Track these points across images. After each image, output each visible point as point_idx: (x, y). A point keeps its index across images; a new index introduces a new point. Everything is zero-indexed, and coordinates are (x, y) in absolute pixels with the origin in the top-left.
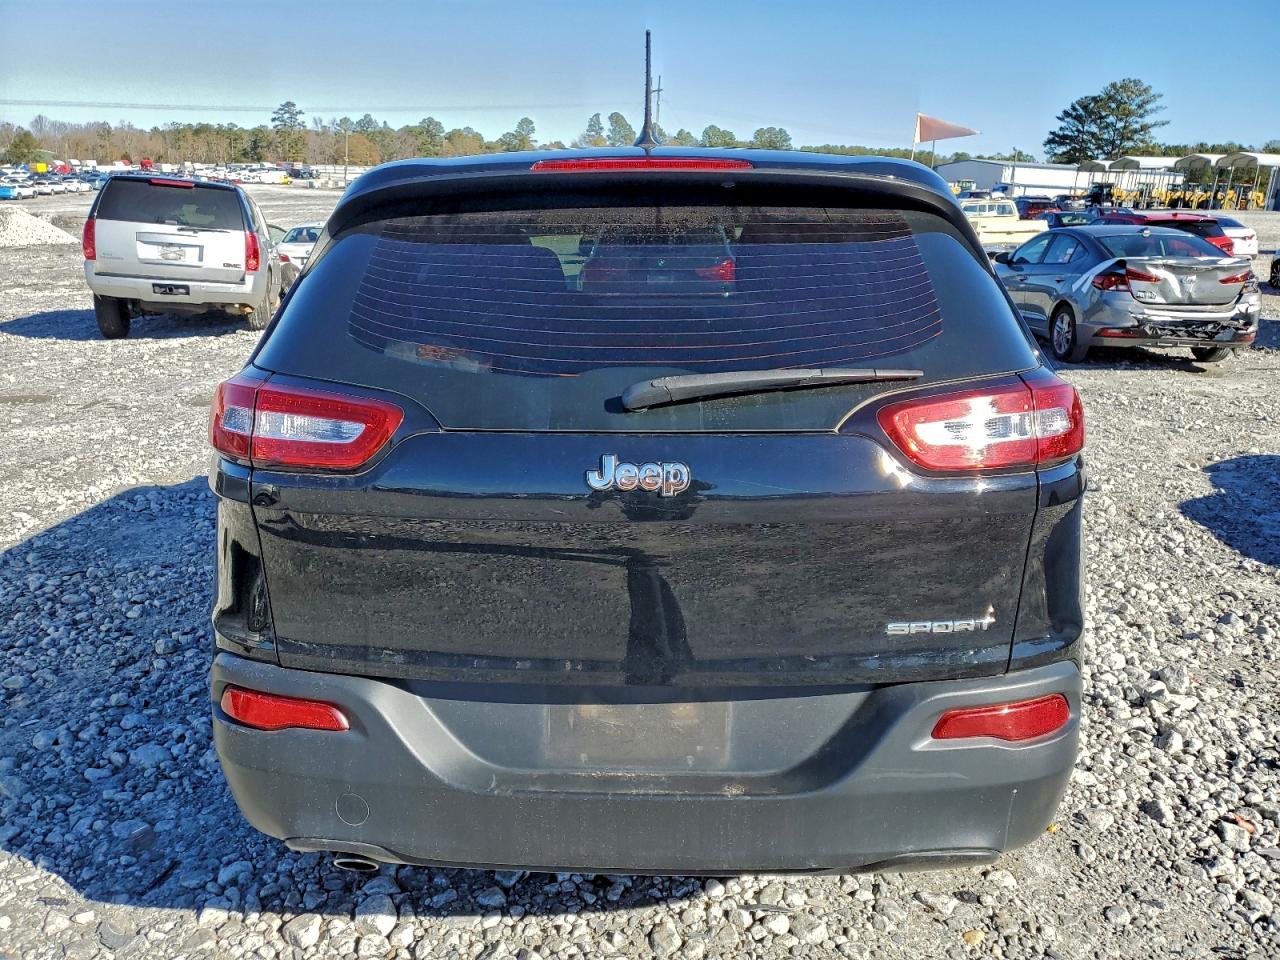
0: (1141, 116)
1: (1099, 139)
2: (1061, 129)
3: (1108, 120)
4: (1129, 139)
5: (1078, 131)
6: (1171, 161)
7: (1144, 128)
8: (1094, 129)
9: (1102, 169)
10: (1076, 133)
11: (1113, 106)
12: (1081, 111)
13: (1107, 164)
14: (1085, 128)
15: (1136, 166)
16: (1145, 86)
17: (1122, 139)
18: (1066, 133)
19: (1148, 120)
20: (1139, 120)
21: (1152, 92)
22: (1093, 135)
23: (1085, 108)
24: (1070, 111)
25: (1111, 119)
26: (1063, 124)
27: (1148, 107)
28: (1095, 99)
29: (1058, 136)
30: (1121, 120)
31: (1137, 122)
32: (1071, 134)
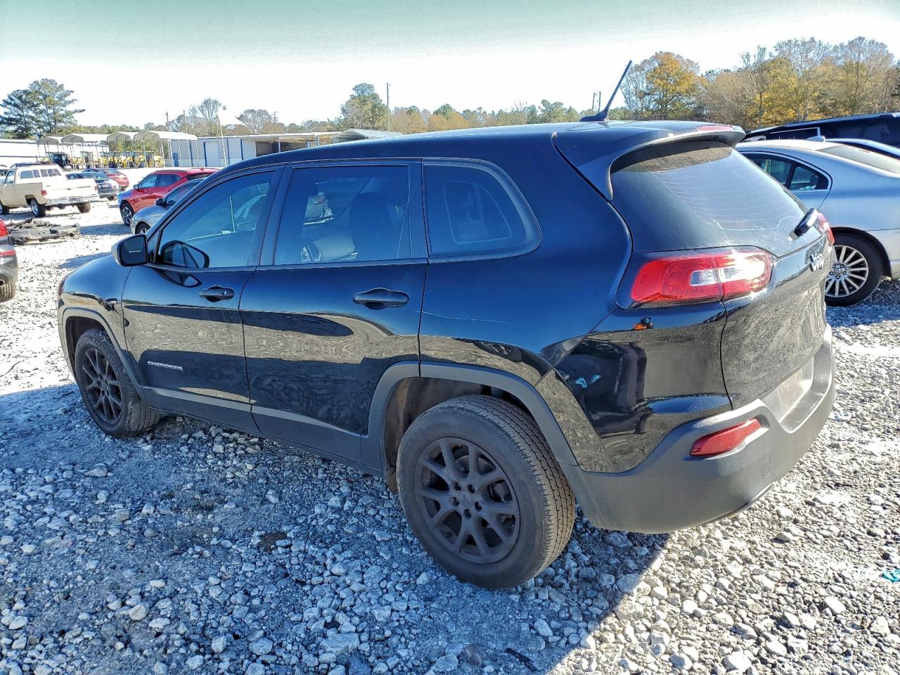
0: (64, 106)
1: (38, 121)
2: (5, 113)
3: (40, 108)
4: (60, 121)
5: (19, 115)
6: (104, 137)
7: (69, 114)
8: (31, 113)
9: (56, 143)
10: (19, 117)
11: (41, 97)
12: (18, 101)
13: (59, 139)
14: (25, 113)
15: (82, 140)
16: (59, 84)
17: (55, 122)
18: (11, 116)
19: (70, 108)
20: (62, 108)
21: (66, 88)
22: (33, 118)
23: (20, 98)
24: (9, 101)
25: (42, 107)
26: (7, 110)
27: (68, 99)
28: (25, 92)
29: (5, 119)
30: (50, 108)
31: (62, 110)
32: (14, 117)
